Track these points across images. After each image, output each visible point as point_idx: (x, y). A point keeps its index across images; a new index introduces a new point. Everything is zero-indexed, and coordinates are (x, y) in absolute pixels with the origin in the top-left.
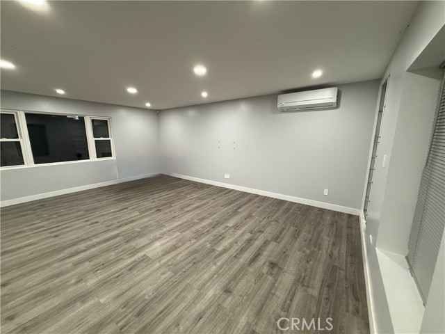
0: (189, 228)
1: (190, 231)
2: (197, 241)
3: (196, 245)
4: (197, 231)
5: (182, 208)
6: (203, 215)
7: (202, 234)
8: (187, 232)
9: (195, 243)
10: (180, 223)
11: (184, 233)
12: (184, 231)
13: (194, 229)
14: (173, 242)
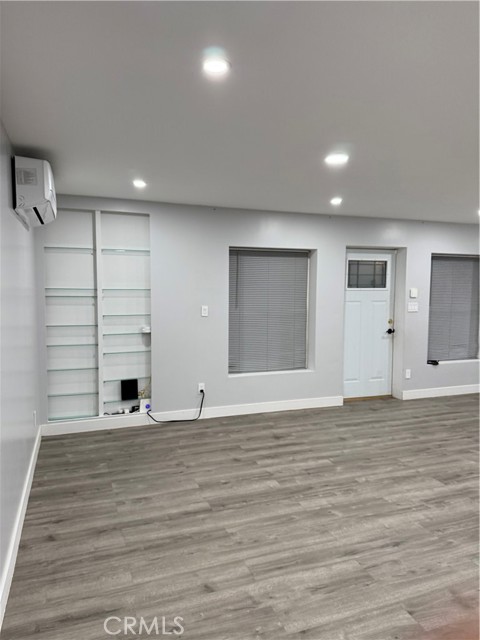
0: (361, 502)
1: (362, 496)
2: (354, 478)
3: (359, 474)
4: (347, 492)
5: (364, 577)
6: (309, 523)
7: (340, 484)
8: (369, 495)
9: (360, 477)
10: (381, 521)
11: (376, 495)
12: (375, 499)
13: (351, 498)
14: (397, 488)
